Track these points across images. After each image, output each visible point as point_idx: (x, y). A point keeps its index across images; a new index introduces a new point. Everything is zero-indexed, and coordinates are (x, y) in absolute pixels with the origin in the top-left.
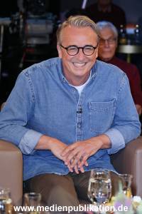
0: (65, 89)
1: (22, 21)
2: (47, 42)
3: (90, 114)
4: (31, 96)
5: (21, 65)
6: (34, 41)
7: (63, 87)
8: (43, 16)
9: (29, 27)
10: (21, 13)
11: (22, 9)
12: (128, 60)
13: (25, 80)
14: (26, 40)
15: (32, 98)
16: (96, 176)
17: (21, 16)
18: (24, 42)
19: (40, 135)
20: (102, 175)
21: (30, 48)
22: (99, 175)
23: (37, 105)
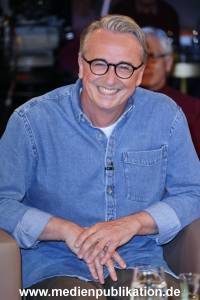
0: (84, 133)
1: (7, 30)
2: (49, 62)
3: (127, 170)
4: (31, 148)
5: (8, 102)
6: (29, 63)
7: (81, 130)
8: (43, 20)
9: (19, 40)
10: (6, 18)
11: (8, 12)
12: (184, 89)
13: (19, 124)
14: (16, 61)
15: (32, 152)
16: (142, 278)
17: (6, 23)
18: (12, 63)
19: (48, 216)
20: (152, 276)
21: (22, 73)
22: (148, 277)
23: (40, 162)
